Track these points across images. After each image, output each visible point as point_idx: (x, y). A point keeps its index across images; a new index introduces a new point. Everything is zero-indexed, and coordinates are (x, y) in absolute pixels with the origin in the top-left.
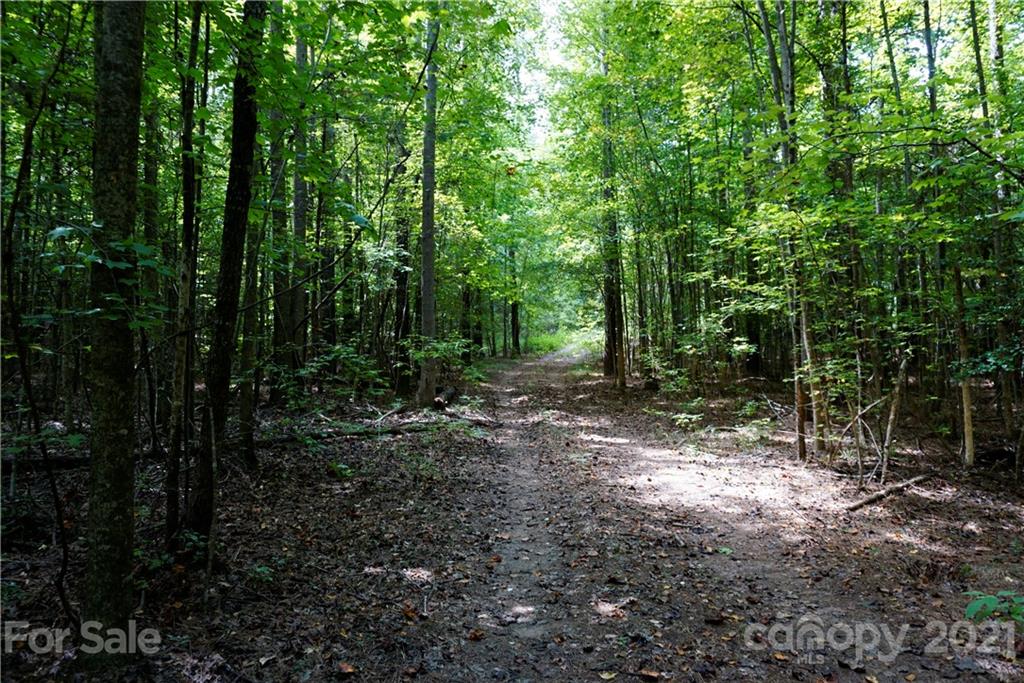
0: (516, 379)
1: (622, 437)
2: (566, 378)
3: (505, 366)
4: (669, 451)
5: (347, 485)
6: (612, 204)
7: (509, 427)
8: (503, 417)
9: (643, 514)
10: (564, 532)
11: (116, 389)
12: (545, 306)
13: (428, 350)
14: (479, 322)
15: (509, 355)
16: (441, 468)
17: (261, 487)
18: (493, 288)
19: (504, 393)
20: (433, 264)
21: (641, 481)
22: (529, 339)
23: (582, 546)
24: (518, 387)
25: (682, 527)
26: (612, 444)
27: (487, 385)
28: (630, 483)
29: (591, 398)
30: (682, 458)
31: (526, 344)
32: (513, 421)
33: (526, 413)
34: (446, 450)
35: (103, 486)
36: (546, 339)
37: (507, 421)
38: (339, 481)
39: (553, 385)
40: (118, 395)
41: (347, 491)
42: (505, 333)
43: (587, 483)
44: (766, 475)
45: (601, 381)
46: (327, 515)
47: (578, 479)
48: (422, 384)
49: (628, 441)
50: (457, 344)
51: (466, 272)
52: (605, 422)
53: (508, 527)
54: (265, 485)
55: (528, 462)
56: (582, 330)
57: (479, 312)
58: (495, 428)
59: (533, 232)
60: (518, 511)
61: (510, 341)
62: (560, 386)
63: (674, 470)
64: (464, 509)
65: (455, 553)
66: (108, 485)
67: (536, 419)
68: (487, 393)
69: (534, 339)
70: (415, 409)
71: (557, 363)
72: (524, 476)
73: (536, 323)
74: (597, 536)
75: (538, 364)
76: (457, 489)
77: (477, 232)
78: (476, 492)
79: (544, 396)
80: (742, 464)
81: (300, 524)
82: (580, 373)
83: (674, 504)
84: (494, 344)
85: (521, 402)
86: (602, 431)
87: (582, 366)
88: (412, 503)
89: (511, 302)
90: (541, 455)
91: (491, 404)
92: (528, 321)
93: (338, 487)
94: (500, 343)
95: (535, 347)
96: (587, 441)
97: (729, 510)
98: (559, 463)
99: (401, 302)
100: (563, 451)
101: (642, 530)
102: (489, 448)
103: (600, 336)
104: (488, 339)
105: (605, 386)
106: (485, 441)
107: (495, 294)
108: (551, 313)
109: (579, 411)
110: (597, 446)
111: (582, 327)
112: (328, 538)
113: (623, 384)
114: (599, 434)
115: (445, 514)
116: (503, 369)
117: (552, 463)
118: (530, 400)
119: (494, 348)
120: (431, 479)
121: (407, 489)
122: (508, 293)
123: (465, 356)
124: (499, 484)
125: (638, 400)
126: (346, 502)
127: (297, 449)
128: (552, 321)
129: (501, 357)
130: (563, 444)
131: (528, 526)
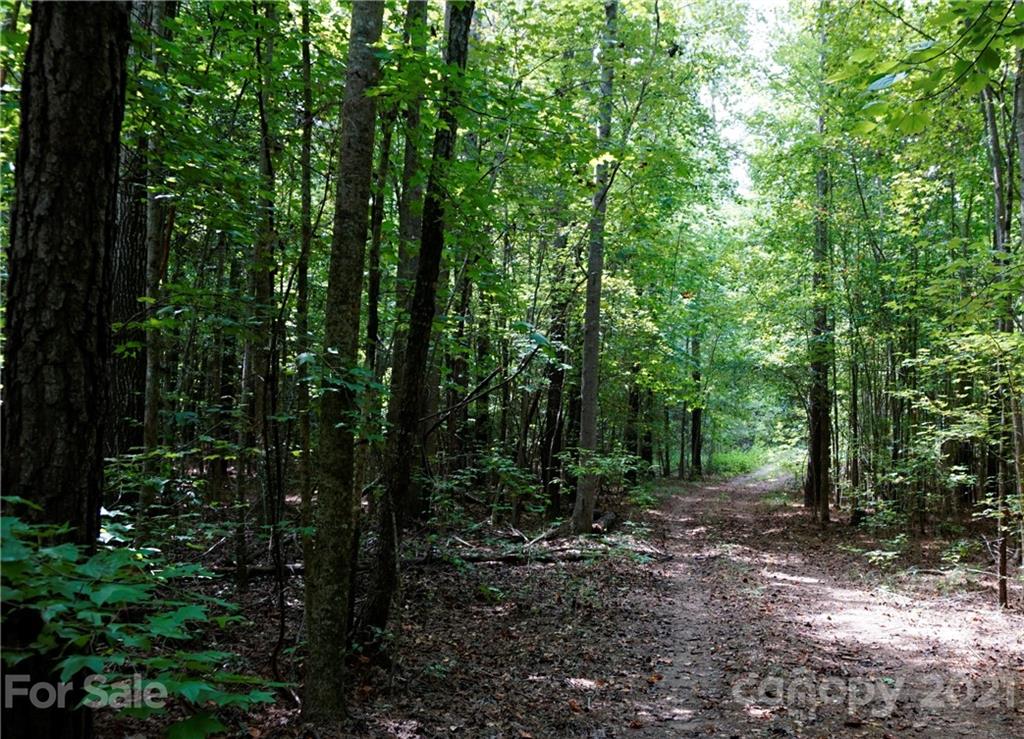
0: (693, 506)
1: (810, 576)
2: (757, 507)
3: (682, 490)
4: (861, 593)
5: (499, 609)
6: (819, 295)
7: (680, 561)
8: (673, 549)
9: (814, 647)
10: (728, 659)
11: (341, 490)
12: (736, 414)
13: (590, 466)
14: (649, 432)
15: (687, 475)
16: (600, 597)
17: (407, 607)
18: (668, 391)
19: (678, 523)
20: (596, 357)
21: (821, 619)
22: (714, 456)
23: (744, 671)
24: (695, 516)
25: (851, 661)
26: (797, 583)
27: (656, 512)
28: (807, 619)
29: (783, 533)
30: (872, 599)
31: (709, 462)
32: (686, 555)
33: (701, 547)
34: (607, 581)
35: (328, 571)
36: (736, 456)
37: (678, 554)
38: (490, 605)
39: (739, 516)
40: (341, 495)
41: (501, 615)
42: (683, 448)
43: (760, 618)
44: (956, 618)
45: (800, 513)
46: (482, 635)
47: (750, 614)
48: (578, 506)
49: (816, 581)
50: (623, 459)
51: (636, 370)
52: (795, 559)
53: (671, 654)
54: (410, 605)
55: (698, 597)
56: (781, 447)
57: (650, 419)
58: (663, 561)
59: (725, 319)
60: (682, 641)
61: (689, 457)
62: (749, 517)
63: (860, 611)
64: (625, 636)
65: (616, 671)
66: (331, 571)
67: (713, 553)
68: (655, 522)
69: (720, 457)
70: (569, 534)
71: (749, 488)
72: (693, 608)
73: (724, 435)
74: (761, 664)
75: (723, 489)
76: (619, 618)
77: (650, 324)
78: (638, 622)
79: (726, 527)
80: (936, 608)
81: (455, 641)
82: (777, 502)
83: (849, 640)
84: (668, 461)
85: (698, 534)
86: (790, 569)
87: (778, 493)
88: (571, 627)
89: (690, 410)
90: (714, 590)
91: (660, 533)
92: (713, 433)
93: (490, 610)
94: (675, 459)
95: (722, 467)
96: (769, 579)
97: (905, 648)
98: (733, 599)
99: (554, 405)
100: (739, 587)
101: (808, 660)
102: (656, 580)
103: (802, 456)
104: (660, 454)
105: (803, 519)
106: (651, 574)
107: (671, 398)
108: (744, 423)
109: (766, 547)
110: (780, 584)
111: (779, 443)
112: (486, 655)
113: (826, 518)
114: (785, 572)
115: (605, 639)
116: (678, 494)
117: (725, 598)
118: (708, 532)
119: (668, 465)
120: (590, 606)
121: (564, 615)
122: (687, 398)
123: (631, 475)
124: (665, 616)
125: (842, 537)
126: (500, 625)
127: (435, 573)
128: (746, 433)
129: (674, 478)
130: (740, 580)
131: (692, 654)
